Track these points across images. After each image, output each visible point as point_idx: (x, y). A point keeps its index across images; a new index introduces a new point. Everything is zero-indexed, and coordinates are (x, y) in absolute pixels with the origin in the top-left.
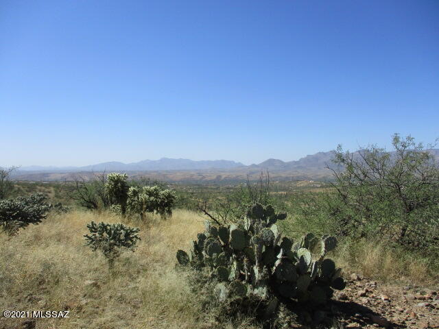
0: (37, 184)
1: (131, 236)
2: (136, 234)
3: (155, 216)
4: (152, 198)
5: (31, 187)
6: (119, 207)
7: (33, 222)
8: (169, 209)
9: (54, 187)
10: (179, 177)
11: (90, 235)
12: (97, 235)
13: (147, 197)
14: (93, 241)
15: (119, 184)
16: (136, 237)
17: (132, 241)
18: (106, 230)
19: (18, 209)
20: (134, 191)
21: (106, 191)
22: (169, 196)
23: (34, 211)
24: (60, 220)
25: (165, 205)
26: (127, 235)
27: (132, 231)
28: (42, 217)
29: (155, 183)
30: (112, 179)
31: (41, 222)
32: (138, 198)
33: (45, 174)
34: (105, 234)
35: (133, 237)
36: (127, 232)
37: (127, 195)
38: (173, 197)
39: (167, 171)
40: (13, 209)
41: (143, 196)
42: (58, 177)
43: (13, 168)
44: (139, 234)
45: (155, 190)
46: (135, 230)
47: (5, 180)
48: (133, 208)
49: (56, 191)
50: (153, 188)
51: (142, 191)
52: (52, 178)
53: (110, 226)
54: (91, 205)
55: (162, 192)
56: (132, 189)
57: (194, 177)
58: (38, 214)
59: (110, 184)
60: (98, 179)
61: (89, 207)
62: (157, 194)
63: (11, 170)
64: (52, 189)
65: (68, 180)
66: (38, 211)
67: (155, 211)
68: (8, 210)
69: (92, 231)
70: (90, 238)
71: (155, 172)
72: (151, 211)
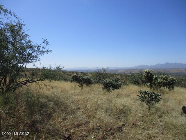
0: (114, 74)
1: (158, 97)
2: (160, 97)
3: (165, 89)
4: (164, 81)
5: (112, 75)
6: (149, 84)
7: (116, 89)
8: (173, 86)
9: (120, 75)
10: (175, 71)
11: (140, 95)
12: (143, 95)
13: (162, 80)
14: (141, 98)
15: (149, 74)
16: (160, 98)
17: (158, 100)
18: (147, 94)
19: (111, 83)
20: (156, 78)
21: (143, 77)
22: (173, 80)
23: (117, 84)
24: (125, 88)
25: (171, 84)
26: (156, 97)
27: (158, 95)
28: (119, 87)
29: (164, 74)
30: (146, 72)
31: (119, 88)
32: (158, 81)
33: (117, 70)
34: (146, 95)
35: (158, 98)
36: (156, 95)
37: (153, 79)
38: (175, 81)
39: (169, 69)
40: (110, 83)
41: (160, 80)
42: (122, 71)
43: (108, 68)
44: (161, 97)
45: (166, 77)
46: (159, 95)
47: (105, 72)
48: (155, 85)
49: (121, 77)
50: (164, 76)
51: (159, 78)
52: (119, 72)
53: (148, 92)
54: (136, 83)
55: (169, 78)
56: (155, 76)
57: (183, 71)
58: (118, 86)
59: (145, 74)
60: (139, 72)
61: (135, 84)
62: (167, 79)
63: (107, 69)
64: (120, 76)
65: (125, 72)
66: (118, 84)
67: (166, 87)
68: (108, 83)
69: (141, 94)
70: (140, 97)
71: (163, 69)
72: (164, 86)
